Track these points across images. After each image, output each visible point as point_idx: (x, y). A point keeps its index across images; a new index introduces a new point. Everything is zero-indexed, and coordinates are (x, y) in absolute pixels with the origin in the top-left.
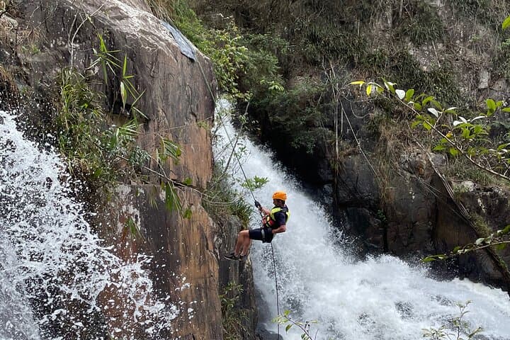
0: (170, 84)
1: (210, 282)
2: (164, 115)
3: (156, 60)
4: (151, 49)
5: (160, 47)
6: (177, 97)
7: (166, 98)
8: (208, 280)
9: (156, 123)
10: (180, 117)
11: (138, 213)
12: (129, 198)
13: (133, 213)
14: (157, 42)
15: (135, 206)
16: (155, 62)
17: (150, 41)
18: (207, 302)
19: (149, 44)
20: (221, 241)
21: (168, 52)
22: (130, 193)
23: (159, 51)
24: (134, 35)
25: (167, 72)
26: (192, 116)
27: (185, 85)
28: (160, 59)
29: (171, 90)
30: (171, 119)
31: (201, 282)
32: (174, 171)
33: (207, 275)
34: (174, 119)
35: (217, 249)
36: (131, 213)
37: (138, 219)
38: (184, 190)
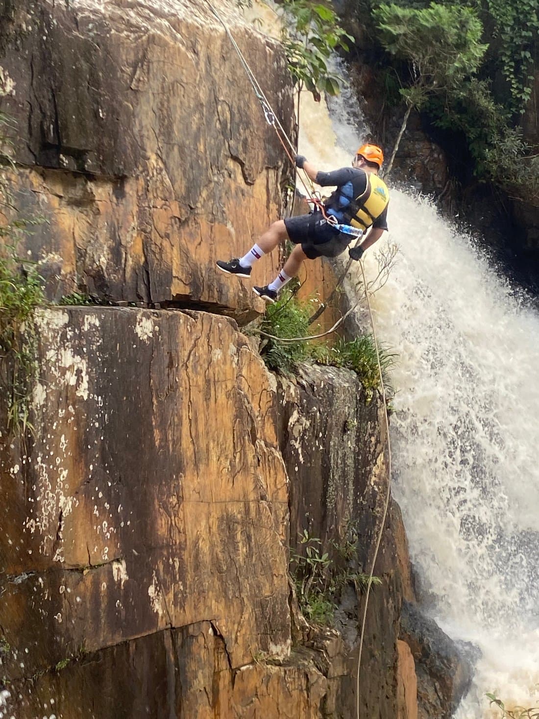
0: (176, 102)
1: (258, 511)
2: (161, 165)
3: (144, 56)
4: (132, 36)
5: (152, 31)
6: (194, 127)
7: (166, 132)
8: (252, 505)
9: (142, 182)
10: (200, 167)
11: (83, 365)
12: (64, 335)
13: (72, 366)
14: (148, 19)
15: (77, 351)
16: (141, 61)
17: (133, 22)
18: (249, 555)
19: (129, 25)
20: (307, 423)
21: (175, 39)
22: (66, 326)
23: (152, 39)
24: (95, 12)
25: (170, 79)
26: (231, 164)
27: (216, 101)
28: (155, 54)
29: (178, 115)
30: (178, 173)
31: (236, 510)
32: (183, 277)
33: (252, 496)
34: (184, 172)
35: (296, 440)
36: (67, 366)
37: (82, 377)
38: (195, 318)
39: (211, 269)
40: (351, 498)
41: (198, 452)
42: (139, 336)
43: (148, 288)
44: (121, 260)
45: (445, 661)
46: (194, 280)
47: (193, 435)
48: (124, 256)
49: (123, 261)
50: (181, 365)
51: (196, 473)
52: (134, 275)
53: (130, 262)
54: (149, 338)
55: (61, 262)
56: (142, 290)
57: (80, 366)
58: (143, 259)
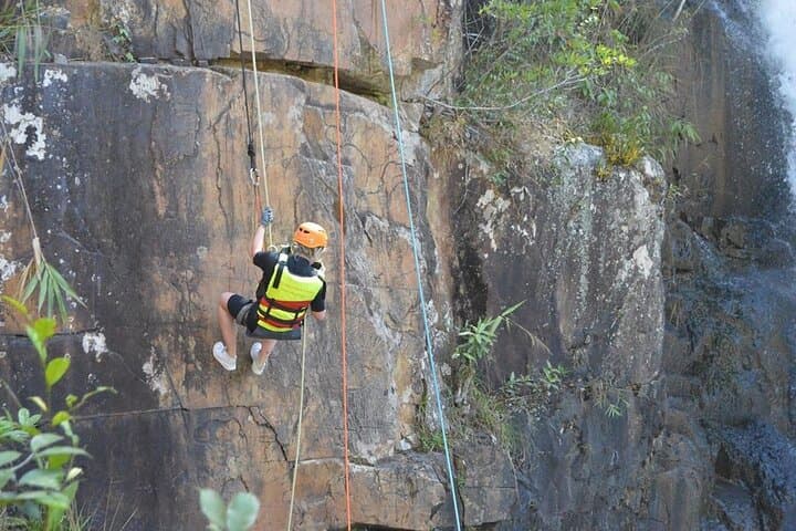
11: (38, 123)
13: (20, 124)
15: (29, 108)
22: (12, 80)
35: (486, 223)
36: (13, 123)
37: (36, 136)
38: (233, 76)
39: (302, 25)
40: (584, 295)
41: (233, 224)
42: (134, 93)
43: (191, 44)
44: (150, 14)
45: (780, 493)
46: (272, 35)
47: (225, 204)
48: (155, 8)
49: (153, 14)
50: (205, 127)
51: (228, 247)
52: (171, 29)
53: (164, 15)
54: (150, 97)
55: (68, 15)
56: (183, 47)
57: (33, 123)
58: (184, 12)
